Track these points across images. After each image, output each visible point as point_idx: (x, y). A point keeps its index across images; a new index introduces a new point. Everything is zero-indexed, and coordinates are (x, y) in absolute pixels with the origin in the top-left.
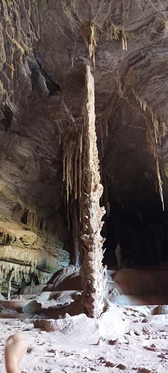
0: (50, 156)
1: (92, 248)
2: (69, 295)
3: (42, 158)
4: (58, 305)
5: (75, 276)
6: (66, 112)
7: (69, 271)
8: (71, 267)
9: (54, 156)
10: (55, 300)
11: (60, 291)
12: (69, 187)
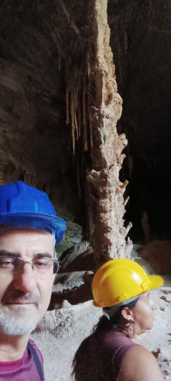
0: (48, 92)
1: (104, 192)
2: (80, 277)
3: (37, 95)
4: (64, 290)
5: (89, 253)
6: (64, 16)
7: (81, 248)
8: (84, 244)
9: (54, 92)
10: (61, 284)
11: (68, 272)
12: (75, 133)
